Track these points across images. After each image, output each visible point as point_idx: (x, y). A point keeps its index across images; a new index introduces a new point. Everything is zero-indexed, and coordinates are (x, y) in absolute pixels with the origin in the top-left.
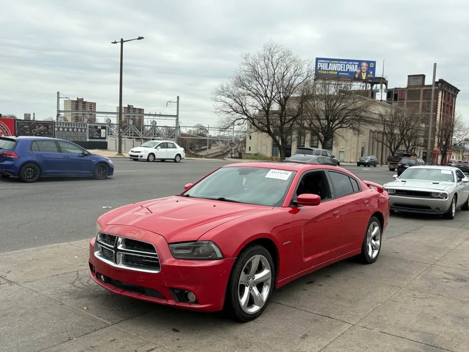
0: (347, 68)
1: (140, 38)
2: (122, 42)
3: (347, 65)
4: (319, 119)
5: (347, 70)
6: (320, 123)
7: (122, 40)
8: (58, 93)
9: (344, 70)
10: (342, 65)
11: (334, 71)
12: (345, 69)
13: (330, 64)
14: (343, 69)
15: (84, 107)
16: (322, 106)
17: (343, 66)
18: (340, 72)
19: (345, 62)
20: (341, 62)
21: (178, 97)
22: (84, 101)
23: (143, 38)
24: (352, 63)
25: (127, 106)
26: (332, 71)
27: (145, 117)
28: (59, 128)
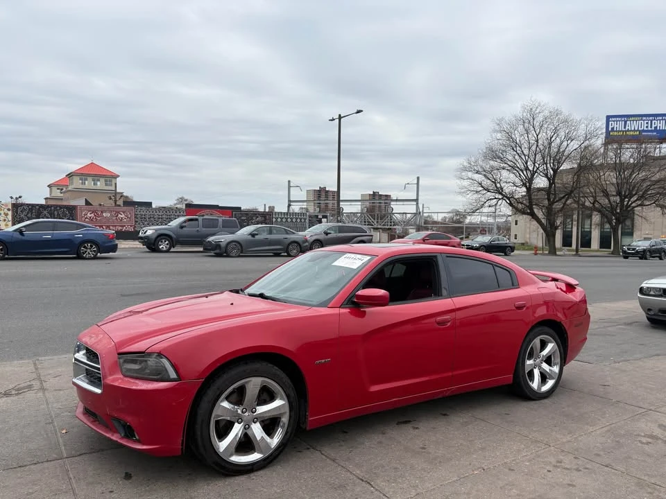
0: (653, 126)
1: (359, 112)
2: (340, 117)
3: (653, 122)
4: (607, 195)
5: (653, 129)
6: (609, 201)
7: (340, 115)
8: (289, 181)
9: (649, 129)
10: (645, 122)
11: (635, 131)
12: (651, 127)
13: (628, 122)
14: (647, 127)
15: (327, 197)
16: (611, 177)
17: (647, 123)
18: (643, 131)
19: (651, 118)
20: (644, 118)
21: (418, 178)
22: (327, 189)
23: (362, 111)
24: (661, 118)
25: (372, 193)
26: (631, 131)
27: (392, 203)
28: (277, 219)
